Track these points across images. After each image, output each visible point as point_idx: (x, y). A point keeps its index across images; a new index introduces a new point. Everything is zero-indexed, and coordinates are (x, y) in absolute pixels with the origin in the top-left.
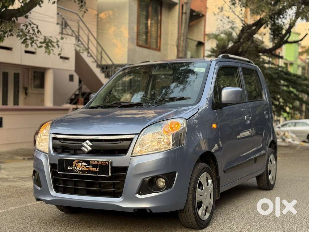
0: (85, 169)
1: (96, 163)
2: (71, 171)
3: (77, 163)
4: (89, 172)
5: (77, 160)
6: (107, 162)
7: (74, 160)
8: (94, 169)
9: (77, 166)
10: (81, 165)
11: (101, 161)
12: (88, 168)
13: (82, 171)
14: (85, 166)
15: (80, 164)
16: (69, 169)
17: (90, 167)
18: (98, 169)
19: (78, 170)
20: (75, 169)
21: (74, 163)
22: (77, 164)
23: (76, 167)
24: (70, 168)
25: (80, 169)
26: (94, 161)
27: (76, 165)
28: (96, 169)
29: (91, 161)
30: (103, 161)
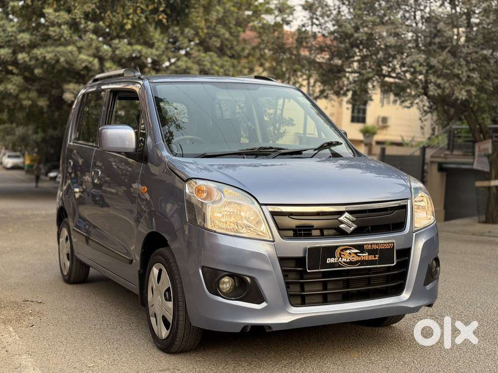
0: (356, 259)
1: (375, 247)
2: (332, 265)
3: (342, 250)
4: (363, 262)
5: (343, 246)
6: (391, 243)
7: (337, 247)
8: (371, 257)
9: (342, 256)
10: (350, 254)
11: (383, 244)
12: (360, 256)
13: (351, 263)
14: (356, 253)
15: (348, 251)
16: (328, 262)
17: (364, 255)
18: (377, 256)
19: (344, 262)
20: (339, 260)
21: (338, 251)
22: (342, 253)
23: (340, 258)
24: (330, 260)
25: (347, 261)
26: (371, 244)
27: (340, 254)
28: (375, 257)
29: (366, 244)
30: (385, 243)
